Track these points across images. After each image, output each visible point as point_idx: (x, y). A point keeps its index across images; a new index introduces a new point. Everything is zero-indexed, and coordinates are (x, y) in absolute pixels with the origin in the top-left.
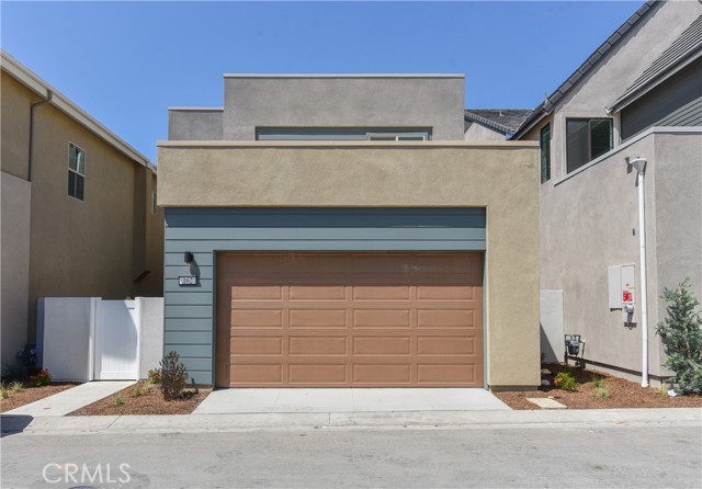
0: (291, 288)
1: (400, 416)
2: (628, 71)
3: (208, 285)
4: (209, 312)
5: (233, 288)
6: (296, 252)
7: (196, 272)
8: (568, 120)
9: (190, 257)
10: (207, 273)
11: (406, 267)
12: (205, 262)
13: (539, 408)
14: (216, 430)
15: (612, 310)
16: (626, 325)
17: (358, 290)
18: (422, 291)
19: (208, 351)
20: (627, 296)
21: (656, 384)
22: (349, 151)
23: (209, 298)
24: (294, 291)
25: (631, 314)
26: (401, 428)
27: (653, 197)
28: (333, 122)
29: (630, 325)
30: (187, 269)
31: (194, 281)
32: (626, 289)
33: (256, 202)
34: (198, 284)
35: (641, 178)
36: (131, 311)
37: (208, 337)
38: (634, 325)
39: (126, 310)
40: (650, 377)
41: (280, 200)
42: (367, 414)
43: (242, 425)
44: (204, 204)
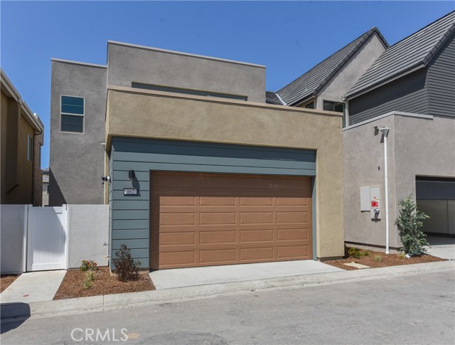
0: (201, 198)
1: (294, 279)
2: (352, 77)
3: (145, 195)
4: (147, 215)
5: (161, 198)
6: (204, 173)
7: (136, 185)
8: (325, 101)
9: (132, 174)
10: (145, 186)
11: (271, 185)
12: (144, 178)
13: (357, 269)
14: (188, 299)
15: (362, 212)
16: (373, 220)
17: (243, 200)
18: (279, 200)
19: (146, 243)
20: (374, 204)
21: (395, 252)
22: (241, 107)
23: (146, 205)
24: (202, 200)
25: (377, 214)
26: (301, 286)
27: (393, 149)
28: (186, 86)
29: (376, 220)
30: (130, 184)
31: (135, 192)
32: (374, 200)
33: (181, 137)
34: (138, 195)
35: (385, 138)
36: (58, 215)
37: (146, 234)
38: (379, 220)
39: (55, 214)
40: (390, 248)
41: (198, 137)
42: (276, 279)
43: (203, 293)
44: (144, 136)
